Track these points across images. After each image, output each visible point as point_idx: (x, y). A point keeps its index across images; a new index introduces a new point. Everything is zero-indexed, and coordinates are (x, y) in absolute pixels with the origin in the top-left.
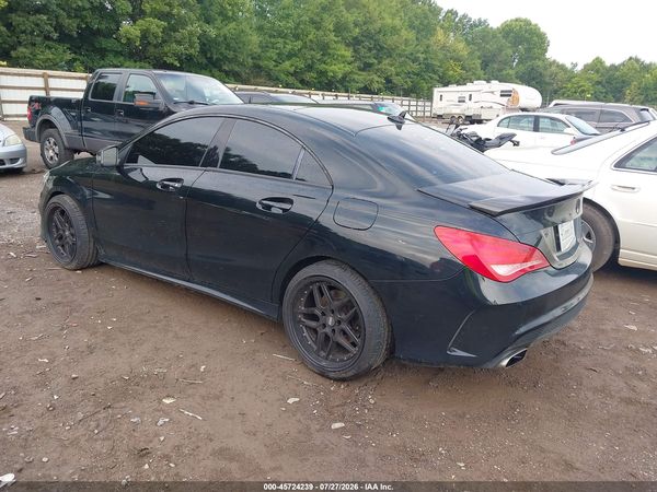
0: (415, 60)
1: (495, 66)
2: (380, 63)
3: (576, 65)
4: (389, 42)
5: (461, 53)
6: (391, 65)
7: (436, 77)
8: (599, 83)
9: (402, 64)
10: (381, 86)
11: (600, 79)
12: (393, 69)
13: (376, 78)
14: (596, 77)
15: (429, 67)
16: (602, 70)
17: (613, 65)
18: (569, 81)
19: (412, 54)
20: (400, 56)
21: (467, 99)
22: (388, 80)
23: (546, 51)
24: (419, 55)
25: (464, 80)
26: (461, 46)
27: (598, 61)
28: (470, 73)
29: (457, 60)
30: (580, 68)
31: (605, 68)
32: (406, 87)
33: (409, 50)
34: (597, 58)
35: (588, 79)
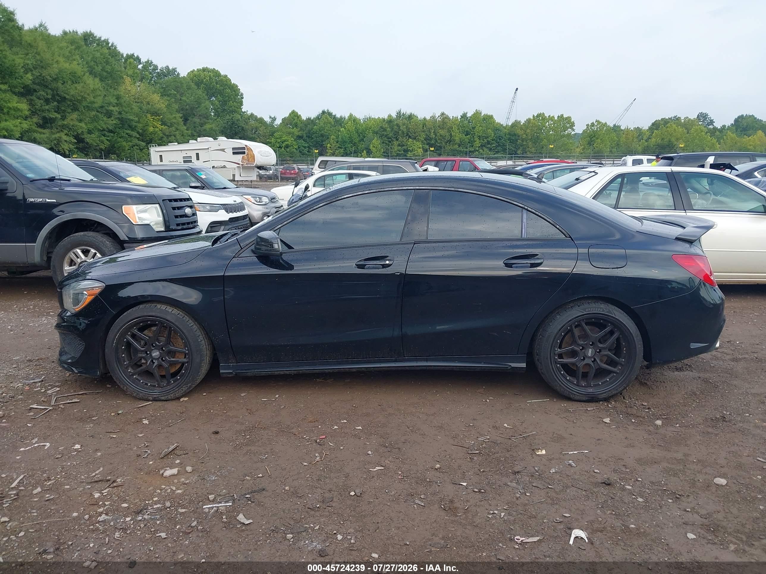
0: (109, 115)
1: (197, 120)
2: (64, 118)
3: (274, 119)
4: (72, 92)
5: (158, 106)
6: (80, 121)
7: (135, 134)
8: (300, 137)
9: (95, 119)
10: (72, 147)
11: (300, 134)
12: (83, 125)
13: (65, 138)
14: (296, 131)
15: (124, 123)
16: (300, 125)
17: (309, 119)
18: (272, 135)
19: (102, 107)
20: (88, 108)
21: (194, 159)
22: (79, 139)
23: (241, 104)
24: (111, 108)
25: (168, 136)
26: (156, 97)
27: (294, 115)
28: (173, 129)
29: (155, 113)
30: (278, 122)
31: (302, 121)
32: (103, 147)
33: (99, 102)
34: (293, 112)
35: (289, 133)
